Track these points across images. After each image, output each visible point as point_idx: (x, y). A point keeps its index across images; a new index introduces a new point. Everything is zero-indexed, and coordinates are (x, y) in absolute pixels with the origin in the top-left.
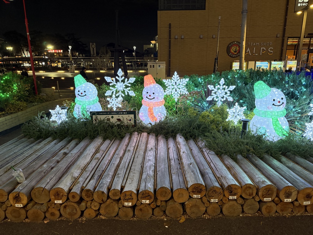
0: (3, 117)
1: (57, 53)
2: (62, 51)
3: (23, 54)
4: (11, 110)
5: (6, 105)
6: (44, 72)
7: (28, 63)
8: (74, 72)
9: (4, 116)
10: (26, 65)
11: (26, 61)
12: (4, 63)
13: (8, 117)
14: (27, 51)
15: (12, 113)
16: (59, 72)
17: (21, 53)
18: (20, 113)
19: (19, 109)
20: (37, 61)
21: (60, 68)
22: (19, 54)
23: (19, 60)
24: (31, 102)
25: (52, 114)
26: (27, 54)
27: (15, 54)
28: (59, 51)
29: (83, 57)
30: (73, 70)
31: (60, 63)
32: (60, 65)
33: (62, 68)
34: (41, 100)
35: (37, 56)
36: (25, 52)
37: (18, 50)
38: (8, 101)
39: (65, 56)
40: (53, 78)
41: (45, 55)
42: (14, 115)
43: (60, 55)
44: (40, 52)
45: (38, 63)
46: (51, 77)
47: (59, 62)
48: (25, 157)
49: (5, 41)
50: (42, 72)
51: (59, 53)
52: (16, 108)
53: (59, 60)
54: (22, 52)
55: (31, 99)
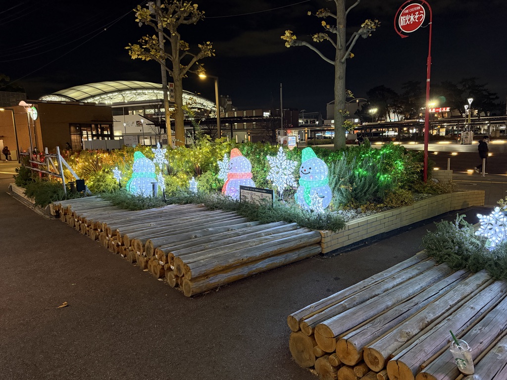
0: (380, 212)
1: (439, 113)
2: (448, 109)
3: (388, 118)
4: (392, 202)
5: (386, 194)
6: (416, 143)
7: (393, 130)
8: (470, 144)
9: (382, 211)
10: (391, 133)
11: (390, 127)
12: (363, 131)
13: (388, 213)
14: (394, 112)
15: (392, 208)
16: (441, 143)
17: (386, 117)
18: (404, 209)
19: (402, 202)
20: (405, 126)
21: (443, 136)
22: (382, 118)
23: (382, 126)
24: (417, 191)
25: (482, 224)
26: (393, 118)
27: (377, 119)
28: (444, 110)
29: (486, 116)
30: (469, 140)
31: (445, 129)
32: (443, 132)
33: (447, 136)
34: (435, 190)
35: (408, 119)
36: (392, 115)
37: (383, 113)
38: (389, 187)
39: (452, 117)
40: (436, 153)
41: (419, 118)
42: (396, 212)
43: (444, 115)
44: (412, 113)
45: (408, 130)
46: (433, 152)
47: (442, 127)
48: (449, 307)
49: (368, 102)
50: (413, 143)
51: (442, 113)
52: (399, 200)
53: (443, 124)
54: (387, 115)
55: (416, 187)
